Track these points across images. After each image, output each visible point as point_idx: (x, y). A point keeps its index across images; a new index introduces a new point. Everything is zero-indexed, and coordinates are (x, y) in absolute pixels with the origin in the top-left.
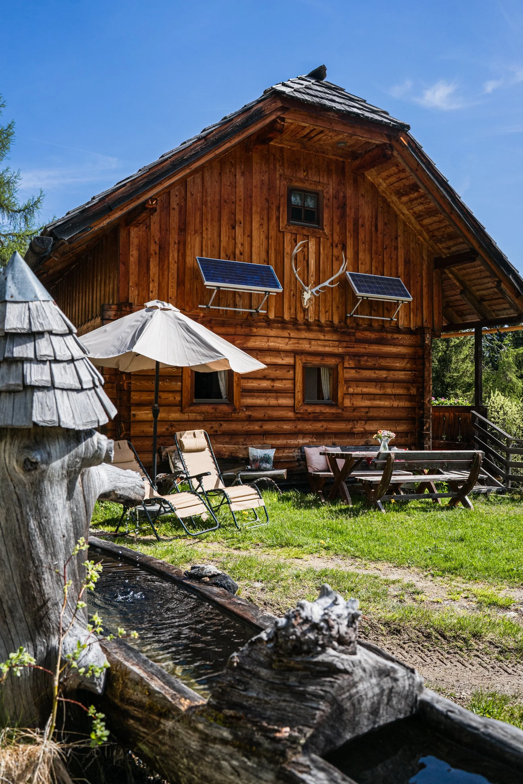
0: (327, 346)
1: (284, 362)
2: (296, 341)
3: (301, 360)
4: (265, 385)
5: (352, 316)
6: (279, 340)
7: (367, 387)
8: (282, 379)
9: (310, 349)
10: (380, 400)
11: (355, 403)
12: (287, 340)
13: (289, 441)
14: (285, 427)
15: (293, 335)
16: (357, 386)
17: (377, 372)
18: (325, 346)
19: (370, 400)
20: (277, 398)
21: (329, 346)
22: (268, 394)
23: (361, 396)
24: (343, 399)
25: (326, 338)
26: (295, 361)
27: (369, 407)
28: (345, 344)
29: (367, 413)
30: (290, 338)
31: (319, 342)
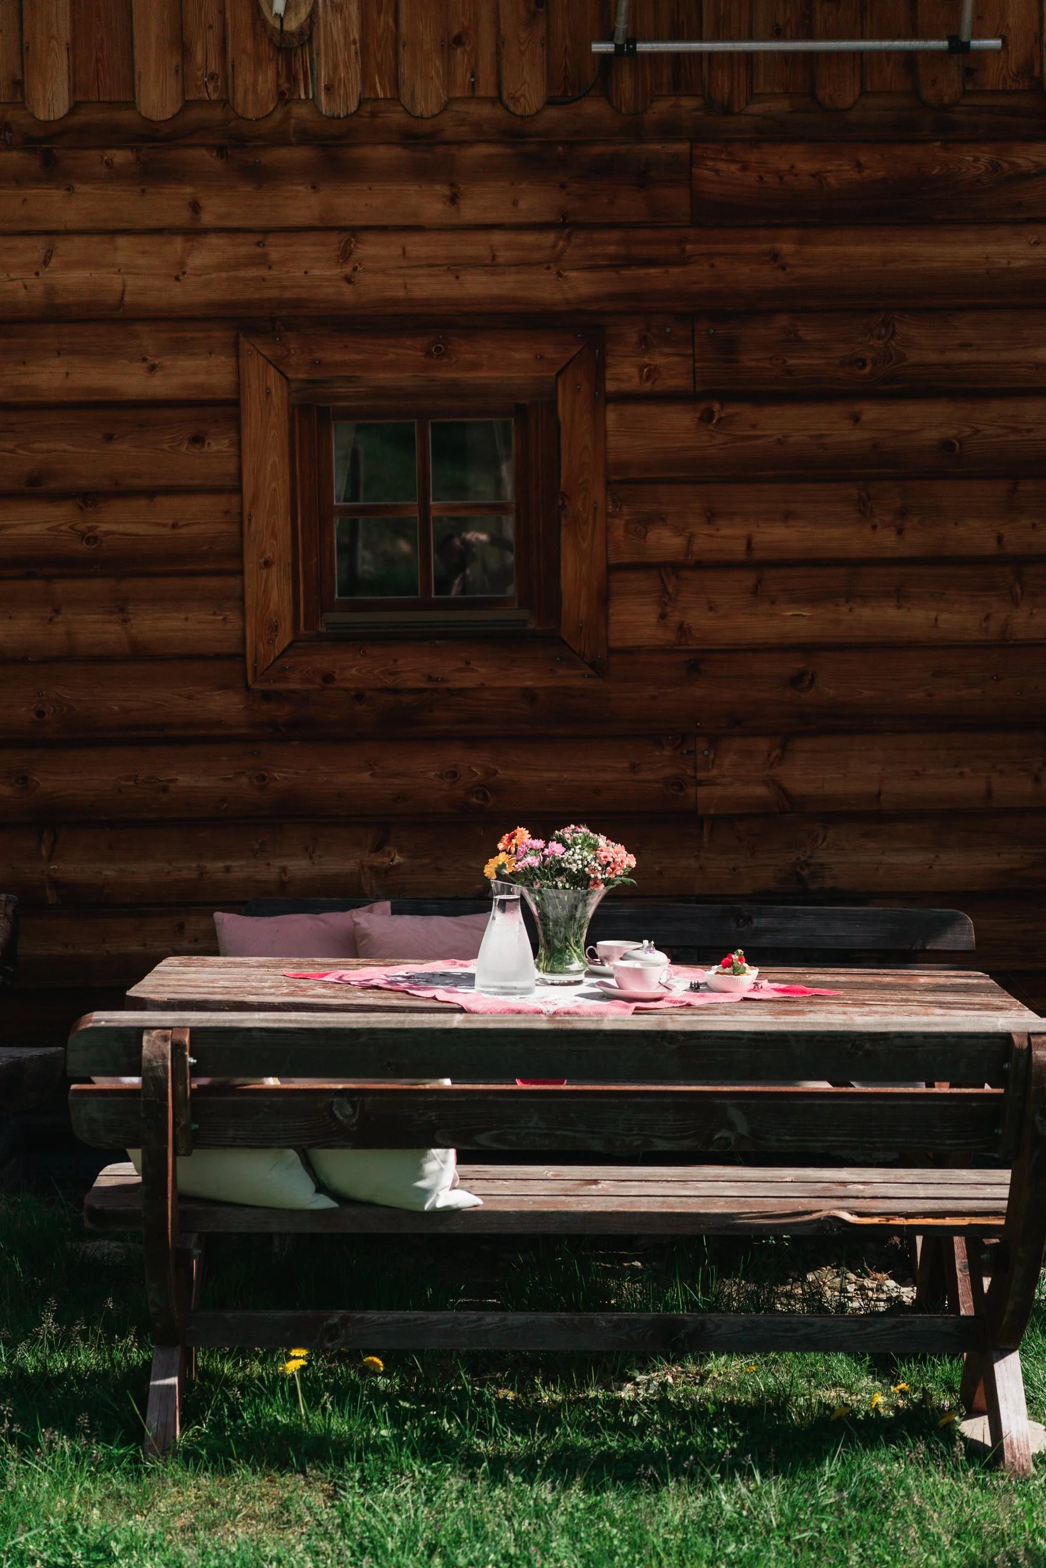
0: (474, 264)
1: (159, 386)
2: (244, 248)
3: (278, 363)
4: (37, 528)
5: (626, 53)
6: (125, 249)
7: (787, 517)
8: (151, 493)
9: (348, 293)
10: (899, 595)
11: (698, 619)
12: (178, 243)
13: (215, 866)
14: (184, 780)
15: (214, 211)
16: (711, 516)
17: (871, 412)
18: (455, 267)
19: (814, 599)
20: (120, 607)
21: (491, 265)
22: (61, 587)
23: (748, 579)
24: (604, 599)
25: (469, 212)
26: (238, 372)
27: (808, 649)
28: (610, 244)
29: (796, 681)
30: (193, 233)
31: (418, 246)
